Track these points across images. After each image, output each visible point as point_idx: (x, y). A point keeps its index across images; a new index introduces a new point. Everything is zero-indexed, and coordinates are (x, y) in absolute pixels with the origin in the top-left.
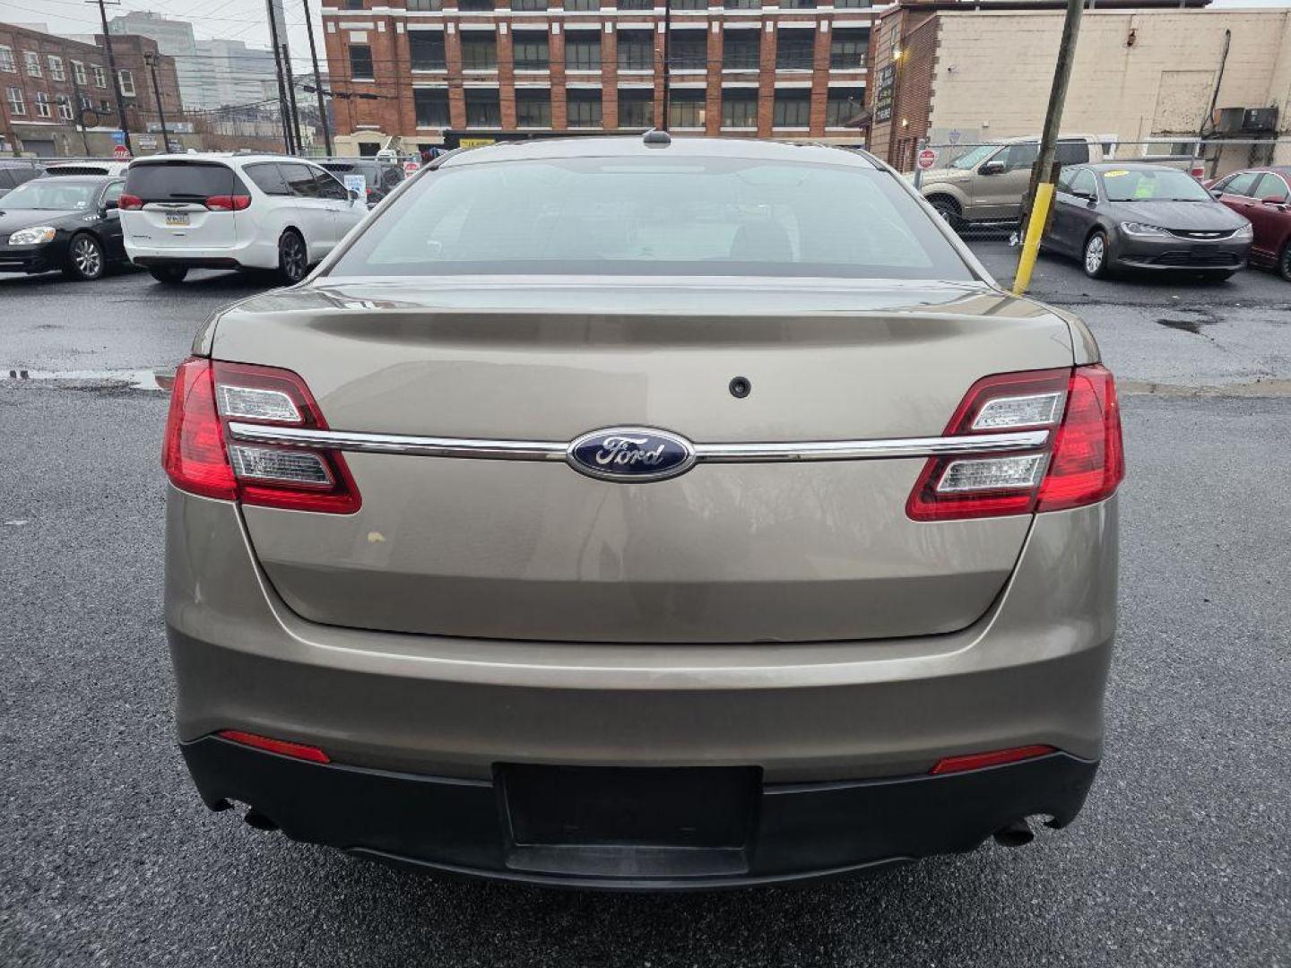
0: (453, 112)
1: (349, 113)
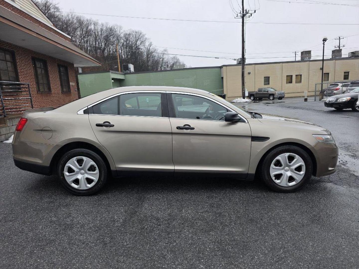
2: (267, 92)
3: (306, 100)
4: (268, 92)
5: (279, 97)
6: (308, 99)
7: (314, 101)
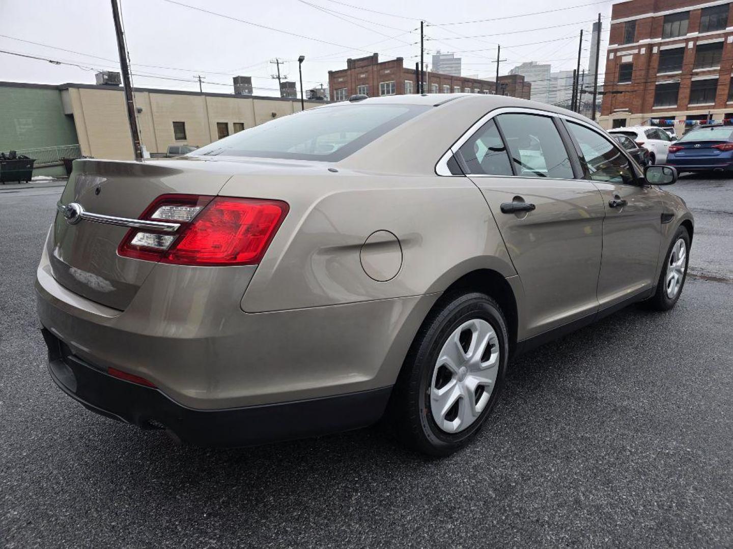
0: (680, 96)
1: (612, 103)
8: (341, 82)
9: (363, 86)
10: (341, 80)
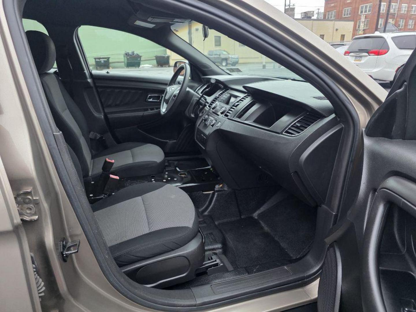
2: (218, 56)
3: (264, 67)
4: (220, 55)
5: (233, 62)
6: (267, 65)
7: (273, 68)
8: (333, 6)
9: (348, 8)
10: (333, 5)
